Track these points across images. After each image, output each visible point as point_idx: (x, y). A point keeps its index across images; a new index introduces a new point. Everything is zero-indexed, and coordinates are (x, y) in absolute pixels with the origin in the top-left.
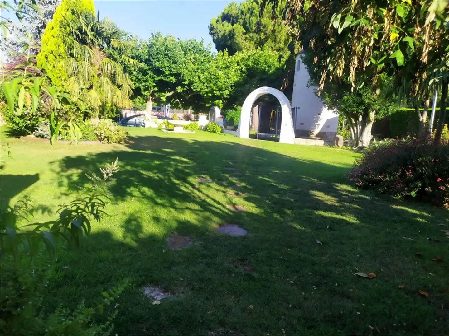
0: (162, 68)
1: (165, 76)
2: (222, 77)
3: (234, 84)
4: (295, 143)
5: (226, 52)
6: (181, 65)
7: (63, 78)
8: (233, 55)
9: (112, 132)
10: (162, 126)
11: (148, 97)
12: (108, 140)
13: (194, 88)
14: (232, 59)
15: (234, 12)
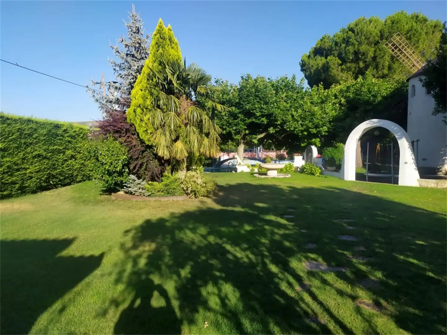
0: (253, 110)
1: (256, 118)
2: (318, 113)
3: (332, 119)
4: (420, 185)
5: (321, 86)
6: (272, 105)
7: (149, 131)
8: (330, 88)
9: (199, 186)
10: (254, 170)
11: (240, 140)
12: (195, 194)
13: (288, 128)
14: (328, 92)
15: (327, 45)
